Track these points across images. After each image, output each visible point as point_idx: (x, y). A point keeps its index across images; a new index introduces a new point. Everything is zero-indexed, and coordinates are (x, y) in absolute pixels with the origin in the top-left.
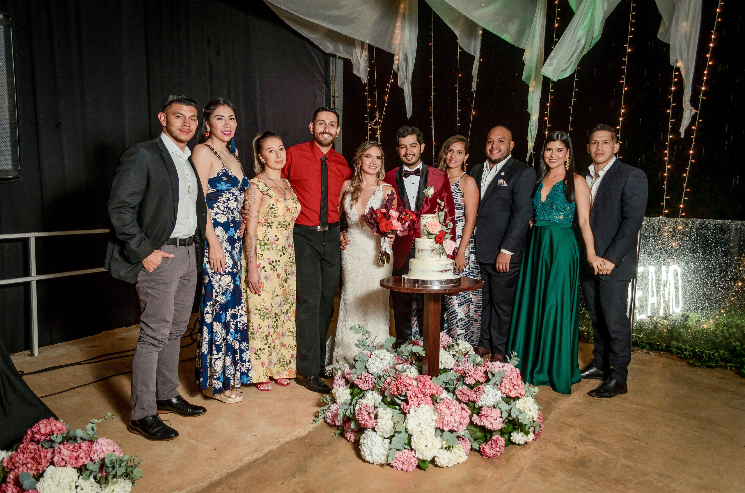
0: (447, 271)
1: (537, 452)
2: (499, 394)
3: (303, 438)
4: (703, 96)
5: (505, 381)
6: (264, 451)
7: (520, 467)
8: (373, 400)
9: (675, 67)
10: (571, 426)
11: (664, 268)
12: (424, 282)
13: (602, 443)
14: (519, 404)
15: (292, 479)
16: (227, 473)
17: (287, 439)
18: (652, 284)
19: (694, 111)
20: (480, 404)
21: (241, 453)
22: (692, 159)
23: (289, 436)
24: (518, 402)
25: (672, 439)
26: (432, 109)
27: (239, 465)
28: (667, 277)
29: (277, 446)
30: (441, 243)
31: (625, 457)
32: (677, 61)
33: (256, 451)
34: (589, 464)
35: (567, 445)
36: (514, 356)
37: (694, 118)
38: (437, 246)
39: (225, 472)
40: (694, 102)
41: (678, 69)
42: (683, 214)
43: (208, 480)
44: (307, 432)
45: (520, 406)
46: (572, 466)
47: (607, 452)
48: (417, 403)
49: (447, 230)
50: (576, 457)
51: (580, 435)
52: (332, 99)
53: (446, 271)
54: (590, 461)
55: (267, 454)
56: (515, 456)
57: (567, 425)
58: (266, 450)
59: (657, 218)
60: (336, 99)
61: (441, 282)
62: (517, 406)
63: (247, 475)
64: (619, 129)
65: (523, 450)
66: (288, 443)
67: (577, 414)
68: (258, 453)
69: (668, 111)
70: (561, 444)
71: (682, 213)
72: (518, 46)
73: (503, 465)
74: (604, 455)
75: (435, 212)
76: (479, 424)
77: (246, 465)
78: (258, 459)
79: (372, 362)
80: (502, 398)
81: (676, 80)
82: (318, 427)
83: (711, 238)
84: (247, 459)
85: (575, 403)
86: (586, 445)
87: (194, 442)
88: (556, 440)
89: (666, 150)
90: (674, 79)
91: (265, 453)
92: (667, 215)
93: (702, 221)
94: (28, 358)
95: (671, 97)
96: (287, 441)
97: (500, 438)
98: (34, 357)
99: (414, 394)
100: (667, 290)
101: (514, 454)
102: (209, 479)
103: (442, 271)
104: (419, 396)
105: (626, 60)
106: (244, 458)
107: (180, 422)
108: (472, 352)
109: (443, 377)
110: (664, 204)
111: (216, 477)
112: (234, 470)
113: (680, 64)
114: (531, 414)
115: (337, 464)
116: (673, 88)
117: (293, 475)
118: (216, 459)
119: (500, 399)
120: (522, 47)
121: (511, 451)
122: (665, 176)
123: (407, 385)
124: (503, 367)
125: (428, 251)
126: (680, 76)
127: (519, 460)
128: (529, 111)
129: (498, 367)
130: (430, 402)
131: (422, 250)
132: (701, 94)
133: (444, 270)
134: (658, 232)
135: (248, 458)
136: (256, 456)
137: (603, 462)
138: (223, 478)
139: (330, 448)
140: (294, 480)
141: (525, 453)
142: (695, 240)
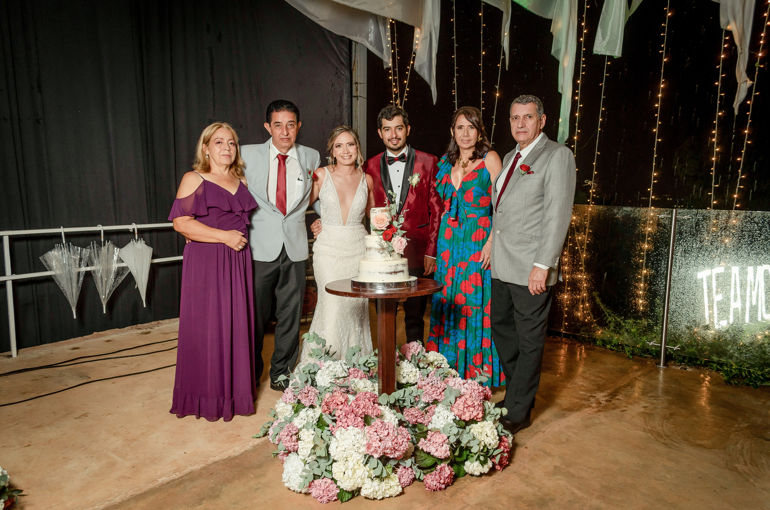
0: (398, 272)
1: (493, 486)
2: (452, 417)
3: (236, 458)
4: (760, 64)
5: (459, 401)
6: (186, 471)
7: (465, 503)
8: (306, 419)
9: (725, 30)
10: (549, 455)
11: (750, 269)
12: (371, 285)
13: (578, 477)
14: (475, 429)
15: (196, 507)
16: (132, 495)
17: (217, 459)
18: (735, 288)
19: (750, 83)
20: (430, 427)
21: (159, 473)
22: (748, 140)
23: (222, 455)
24: (474, 425)
25: (669, 477)
26: (455, 92)
27: (151, 486)
28: (755, 278)
29: (202, 466)
30: (390, 240)
31: (598, 498)
32: (728, 23)
33: (174, 472)
34: (550, 504)
35: (534, 478)
36: (486, 371)
37: (750, 90)
38: (385, 244)
39: (130, 493)
40: (750, 72)
41: (729, 33)
42: (738, 205)
43: (107, 502)
44: (243, 451)
45: (477, 430)
46: (529, 506)
47: (579, 489)
48: (346, 424)
49: (398, 225)
50: (538, 493)
51: (555, 467)
52: (354, 86)
53: (395, 273)
54: (553, 500)
55: (187, 475)
56: (464, 490)
57: (546, 453)
58: (187, 471)
59: (694, 210)
60: (359, 85)
61: (387, 285)
62: (472, 431)
63: (152, 498)
64: (658, 107)
65: (477, 483)
66: (216, 462)
67: (564, 440)
68: (177, 473)
69: (716, 83)
70: (527, 476)
71: (736, 204)
72: (544, 16)
73: (445, 501)
74: (573, 493)
75: (384, 205)
76: (425, 450)
77: (157, 487)
78: (173, 481)
79: (320, 375)
80: (454, 420)
81: (726, 46)
82: (258, 445)
83: (759, 234)
84: (160, 481)
85: (568, 427)
86: (558, 479)
87: (115, 457)
88: (523, 472)
89: (714, 129)
90: (724, 45)
91: (185, 473)
92: (716, 207)
93: (749, 213)
94: (6, 360)
95: (720, 66)
96: (216, 460)
97: (447, 468)
98: (11, 359)
99: (344, 414)
100: (754, 293)
101: (465, 487)
102: (109, 501)
103: (391, 273)
104: (349, 416)
105: (666, 25)
106: (160, 479)
107: (114, 435)
108: (445, 365)
109: (398, 394)
110: (712, 194)
111: (117, 500)
112: (141, 493)
113: (731, 27)
114: (488, 441)
115: (257, 489)
116: (722, 56)
117: (200, 501)
118: (129, 478)
119: (452, 422)
120: (549, 17)
121: (463, 483)
122: (713, 161)
123: (339, 403)
124: (464, 384)
125: (376, 249)
126: (731, 41)
127: (468, 495)
128: (560, 90)
129: (458, 384)
130: (361, 424)
131: (370, 248)
132: (757, 62)
133: (393, 271)
134: (696, 226)
135: (164, 478)
136: (174, 476)
137: (569, 501)
138: (124, 501)
139: (259, 470)
140: (198, 507)
141: (478, 486)
142: (739, 236)
